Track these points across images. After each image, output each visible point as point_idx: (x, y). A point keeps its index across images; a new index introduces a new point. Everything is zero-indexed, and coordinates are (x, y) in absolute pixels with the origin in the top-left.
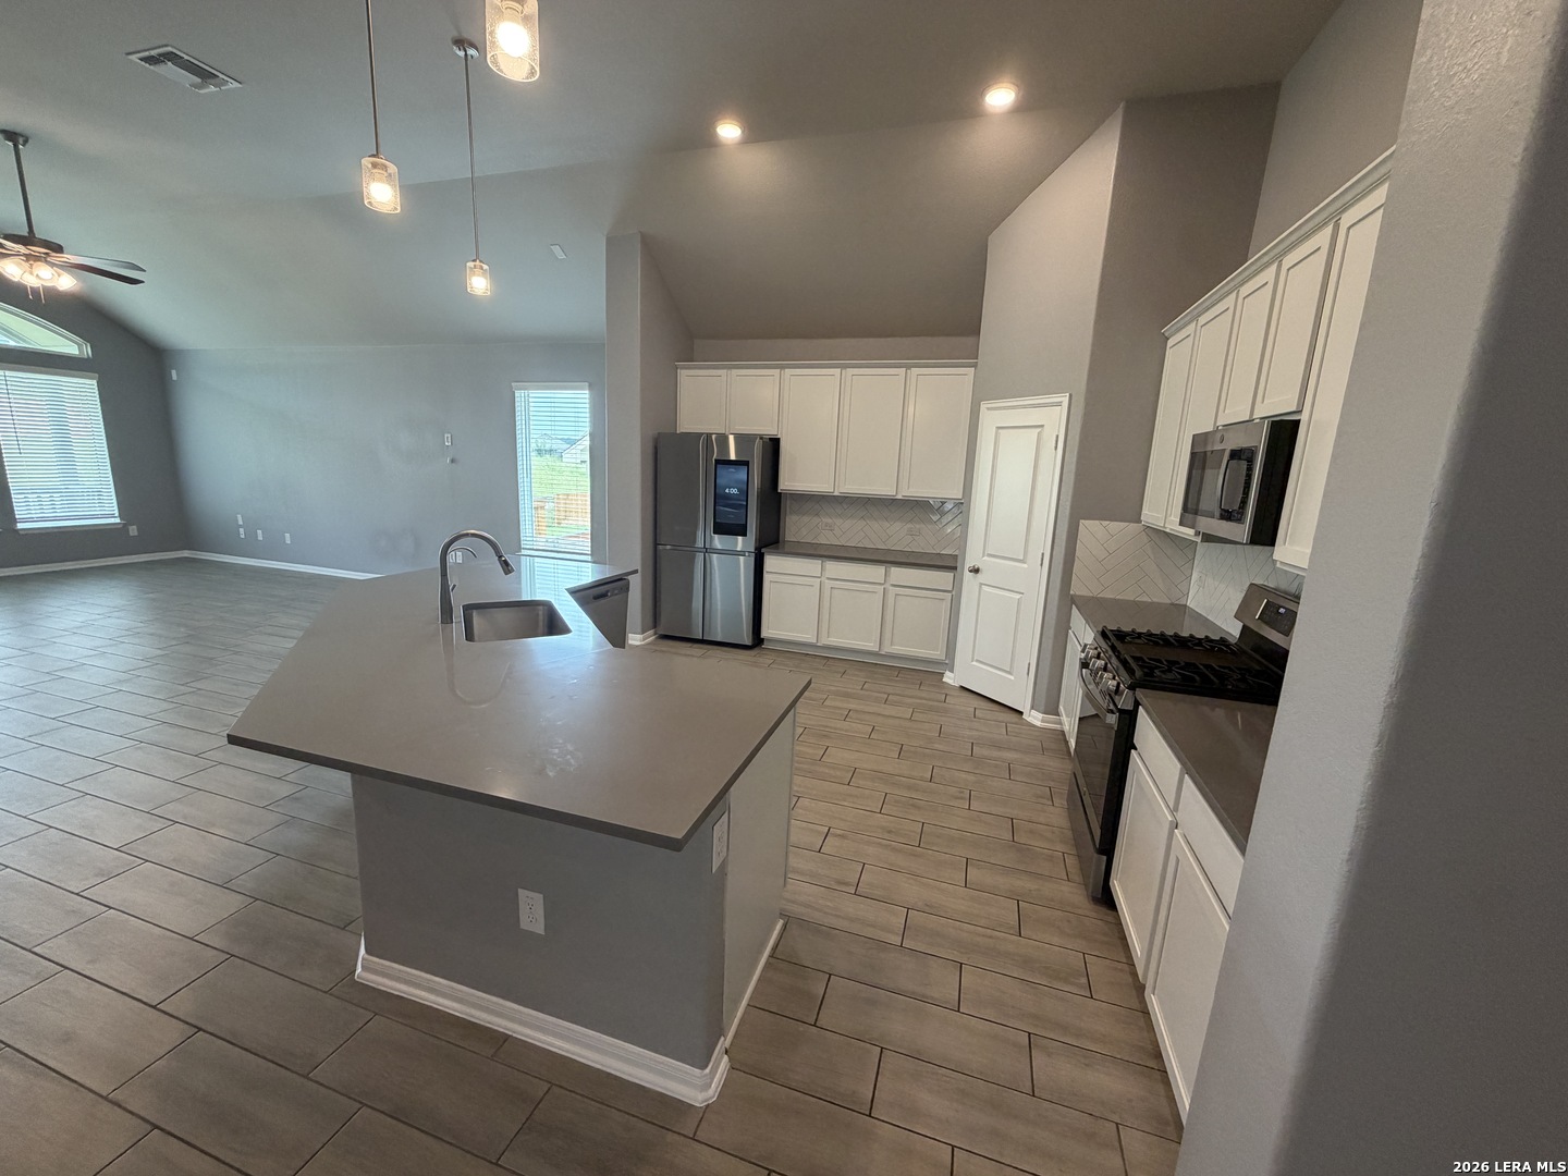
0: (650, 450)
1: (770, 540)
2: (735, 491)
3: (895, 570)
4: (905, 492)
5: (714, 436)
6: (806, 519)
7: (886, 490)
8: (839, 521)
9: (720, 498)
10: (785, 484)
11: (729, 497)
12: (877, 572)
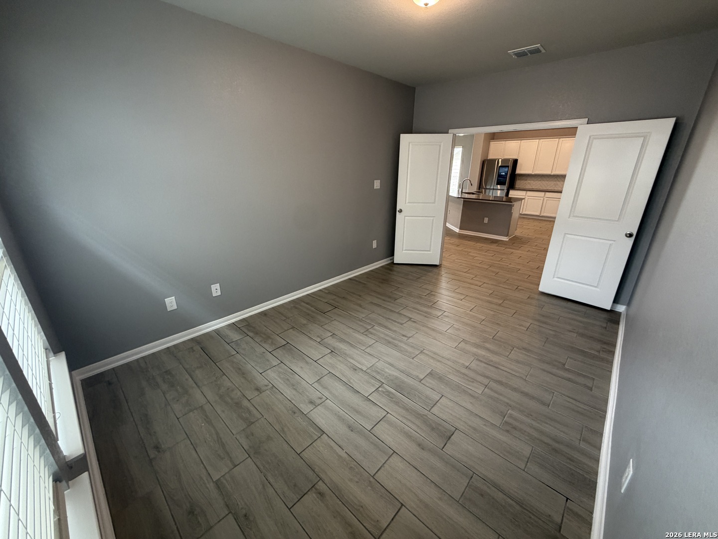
0: (482, 162)
1: (512, 186)
2: (504, 174)
3: (547, 193)
4: (554, 173)
5: (500, 160)
6: (522, 181)
7: (548, 172)
8: (532, 182)
9: (499, 176)
10: (518, 171)
11: (502, 175)
12: (542, 194)
